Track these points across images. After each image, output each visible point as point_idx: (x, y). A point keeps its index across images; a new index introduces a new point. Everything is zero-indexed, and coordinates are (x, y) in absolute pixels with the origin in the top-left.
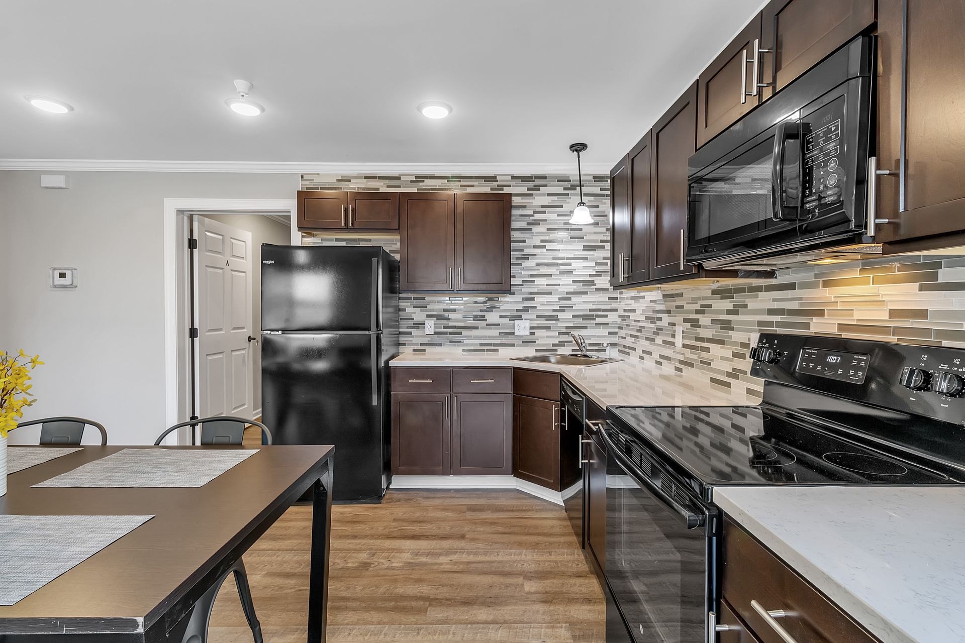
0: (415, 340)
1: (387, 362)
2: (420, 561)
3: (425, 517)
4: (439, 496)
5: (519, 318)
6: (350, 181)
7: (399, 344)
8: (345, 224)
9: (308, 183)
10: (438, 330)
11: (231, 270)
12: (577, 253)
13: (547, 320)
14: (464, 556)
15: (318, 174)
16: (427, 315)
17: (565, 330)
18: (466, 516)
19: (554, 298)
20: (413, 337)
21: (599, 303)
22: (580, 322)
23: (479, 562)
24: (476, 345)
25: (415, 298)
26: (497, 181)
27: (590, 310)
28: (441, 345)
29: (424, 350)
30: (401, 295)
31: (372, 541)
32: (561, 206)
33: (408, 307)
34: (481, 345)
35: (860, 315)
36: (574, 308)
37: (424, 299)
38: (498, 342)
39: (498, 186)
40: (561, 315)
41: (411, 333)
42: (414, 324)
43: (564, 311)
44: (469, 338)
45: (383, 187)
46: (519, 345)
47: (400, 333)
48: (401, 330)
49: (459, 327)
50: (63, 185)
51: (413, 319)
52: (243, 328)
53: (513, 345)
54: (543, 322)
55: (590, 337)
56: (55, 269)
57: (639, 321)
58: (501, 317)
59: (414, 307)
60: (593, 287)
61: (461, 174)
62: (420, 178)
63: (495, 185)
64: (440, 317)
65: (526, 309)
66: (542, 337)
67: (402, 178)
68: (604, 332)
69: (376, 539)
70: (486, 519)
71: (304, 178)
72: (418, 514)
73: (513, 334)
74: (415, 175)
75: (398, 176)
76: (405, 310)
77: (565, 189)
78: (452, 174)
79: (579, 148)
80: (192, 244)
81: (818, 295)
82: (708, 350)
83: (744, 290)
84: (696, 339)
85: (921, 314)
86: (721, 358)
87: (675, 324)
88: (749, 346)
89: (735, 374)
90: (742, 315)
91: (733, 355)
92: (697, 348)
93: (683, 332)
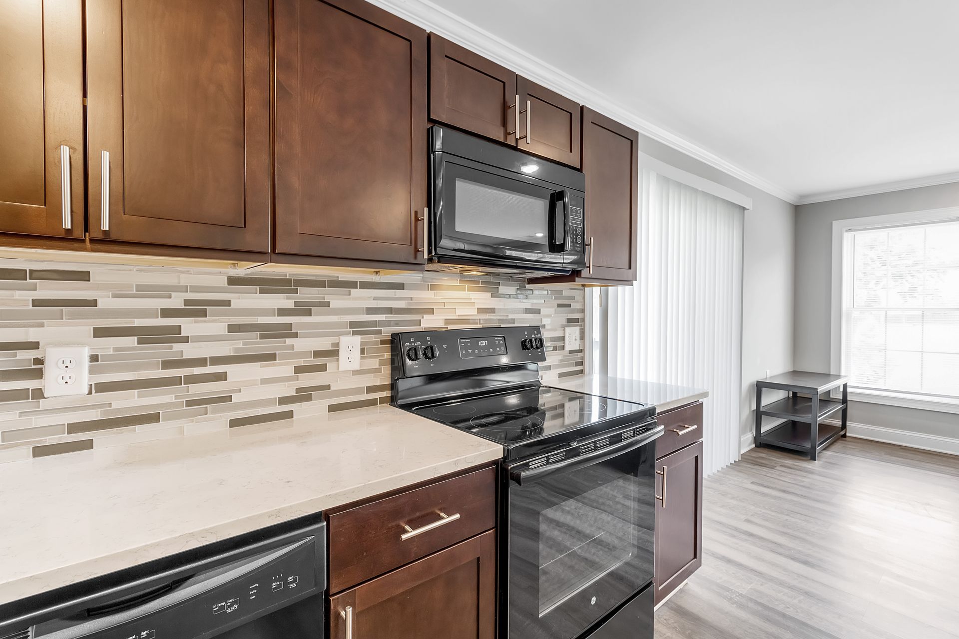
35: (460, 312)
81: (425, 296)
82: (222, 377)
83: (319, 284)
84: (167, 365)
85: (492, 311)
86: (264, 381)
87: (35, 346)
88: (333, 353)
89: (303, 395)
90: (316, 315)
91: (298, 370)
92: (176, 381)
93: (94, 358)
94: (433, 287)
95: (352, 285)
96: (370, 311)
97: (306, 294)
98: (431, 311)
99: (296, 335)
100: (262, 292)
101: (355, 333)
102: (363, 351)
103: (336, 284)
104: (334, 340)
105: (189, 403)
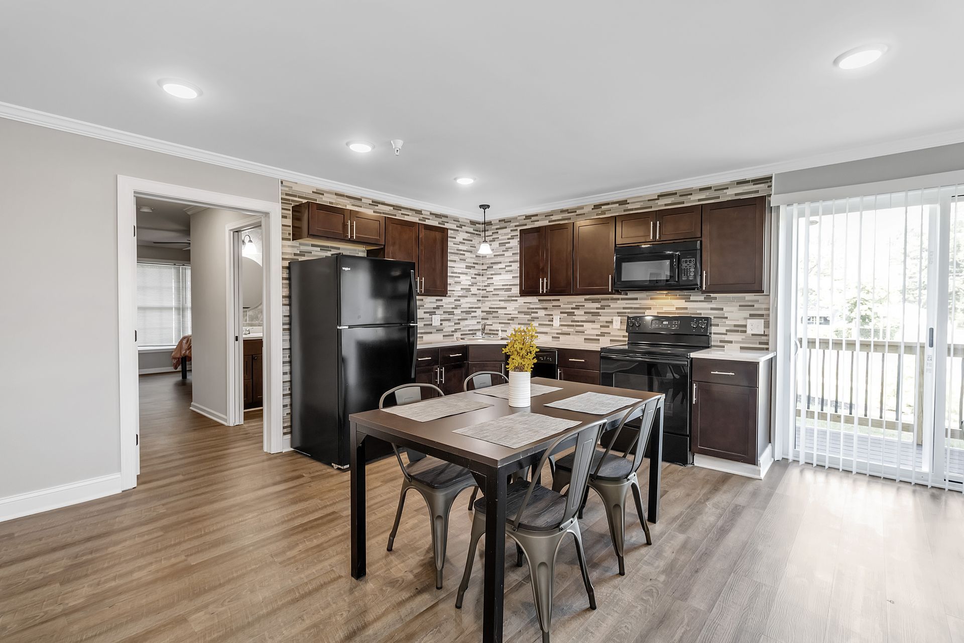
5: (434, 313)
6: (323, 194)
8: (351, 237)
9: (287, 189)
12: (463, 270)
13: (449, 314)
15: (296, 183)
17: (457, 321)
19: (452, 300)
21: (474, 303)
22: (464, 315)
26: (422, 214)
27: (469, 308)
32: (455, 238)
35: (665, 309)
36: (462, 306)
40: (456, 311)
43: (456, 308)
45: (349, 205)
46: (434, 333)
53: (431, 333)
54: (447, 316)
55: (467, 326)
57: (511, 314)
58: (425, 313)
60: (470, 293)
61: (402, 206)
62: (375, 203)
63: (421, 218)
65: (438, 307)
66: (446, 327)
67: (363, 200)
68: (474, 322)
71: (283, 184)
73: (432, 324)
74: (374, 200)
75: (359, 197)
77: (457, 227)
78: (397, 204)
79: (484, 207)
81: (649, 302)
82: (583, 326)
83: (608, 299)
84: (572, 321)
85: (686, 308)
86: (592, 329)
87: (552, 315)
88: (611, 322)
89: (603, 334)
90: (607, 309)
91: (601, 326)
92: (573, 326)
93: (560, 318)
94: (651, 299)
95: (618, 299)
96: (624, 308)
97: (604, 303)
98: (650, 309)
99: (601, 316)
100: (592, 302)
101: (619, 316)
102: (621, 322)
103: (613, 299)
104: (611, 318)
105: (576, 332)
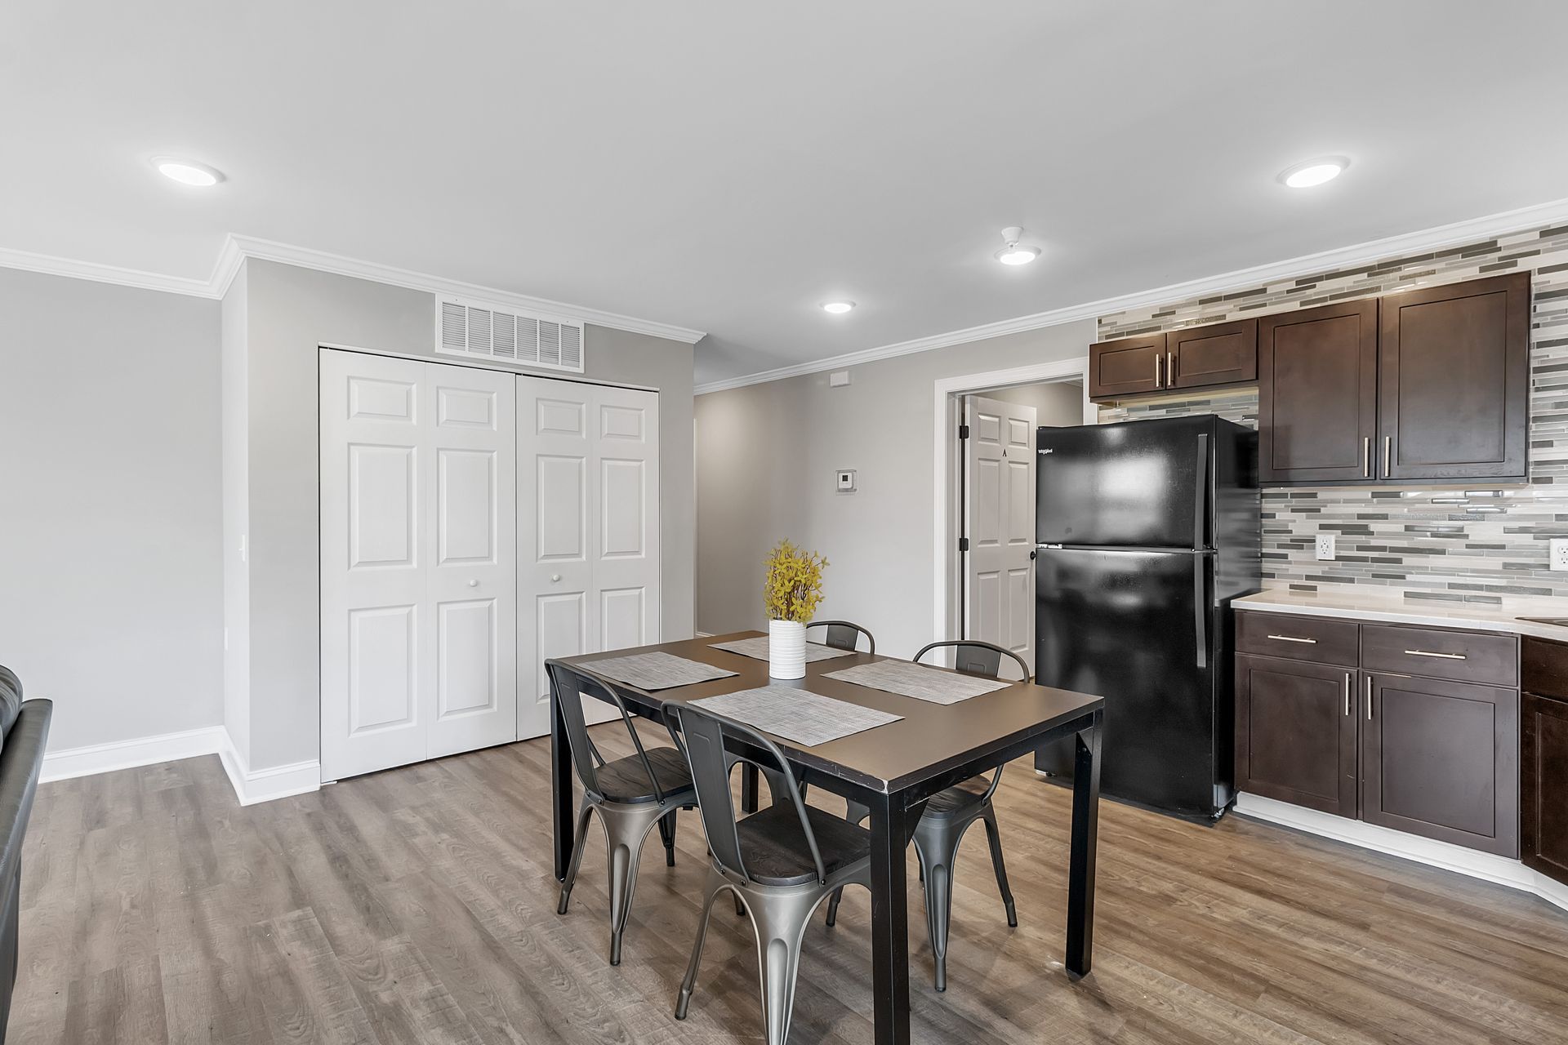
0: (1293, 570)
1: (1226, 603)
2: (1263, 929)
3: (1291, 871)
4: (1330, 850)
6: (1174, 313)
7: (1259, 575)
8: (1161, 383)
9: (1108, 328)
10: (1343, 553)
11: (1009, 462)
14: (1357, 953)
15: (1124, 313)
16: (1320, 525)
18: (1380, 898)
20: (1290, 563)
23: (1388, 976)
24: (1441, 585)
25: (1293, 496)
26: (1499, 249)
28: (1352, 581)
29: (1314, 588)
30: (1265, 491)
31: (1185, 873)
33: (1280, 510)
34: (1451, 586)
37: (1314, 495)
38: (1503, 582)
39: (1500, 259)
41: (1285, 556)
42: (1292, 541)
44: (1422, 570)
45: (1233, 313)
47: (1263, 555)
48: (1264, 550)
49: (1393, 550)
50: (846, 382)
51: (1291, 532)
52: (1024, 540)
53: (1547, 591)
56: (839, 472)
58: (1507, 531)
59: (1293, 511)
61: (1401, 256)
62: (1306, 283)
63: (1494, 259)
64: (1347, 530)
67: (1270, 290)
69: (1193, 872)
70: (1428, 917)
71: (1103, 323)
72: (1277, 864)
73: (1548, 566)
74: (1296, 278)
75: (1261, 287)
76: (1273, 516)
78: (1378, 261)
80: (964, 432)
